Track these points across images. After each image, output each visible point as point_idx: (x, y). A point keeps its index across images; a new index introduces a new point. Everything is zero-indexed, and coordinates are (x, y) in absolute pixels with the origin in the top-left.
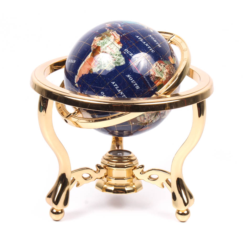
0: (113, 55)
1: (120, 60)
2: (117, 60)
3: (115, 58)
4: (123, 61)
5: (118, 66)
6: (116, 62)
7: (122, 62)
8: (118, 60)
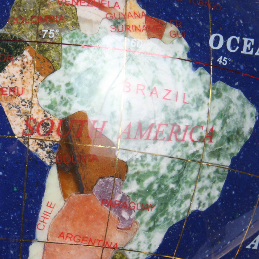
0: (187, 112)
1: (231, 111)
2: (219, 122)
3: (205, 119)
4: (243, 105)
5: (238, 151)
6: (223, 137)
7: (243, 115)
8: (224, 122)
